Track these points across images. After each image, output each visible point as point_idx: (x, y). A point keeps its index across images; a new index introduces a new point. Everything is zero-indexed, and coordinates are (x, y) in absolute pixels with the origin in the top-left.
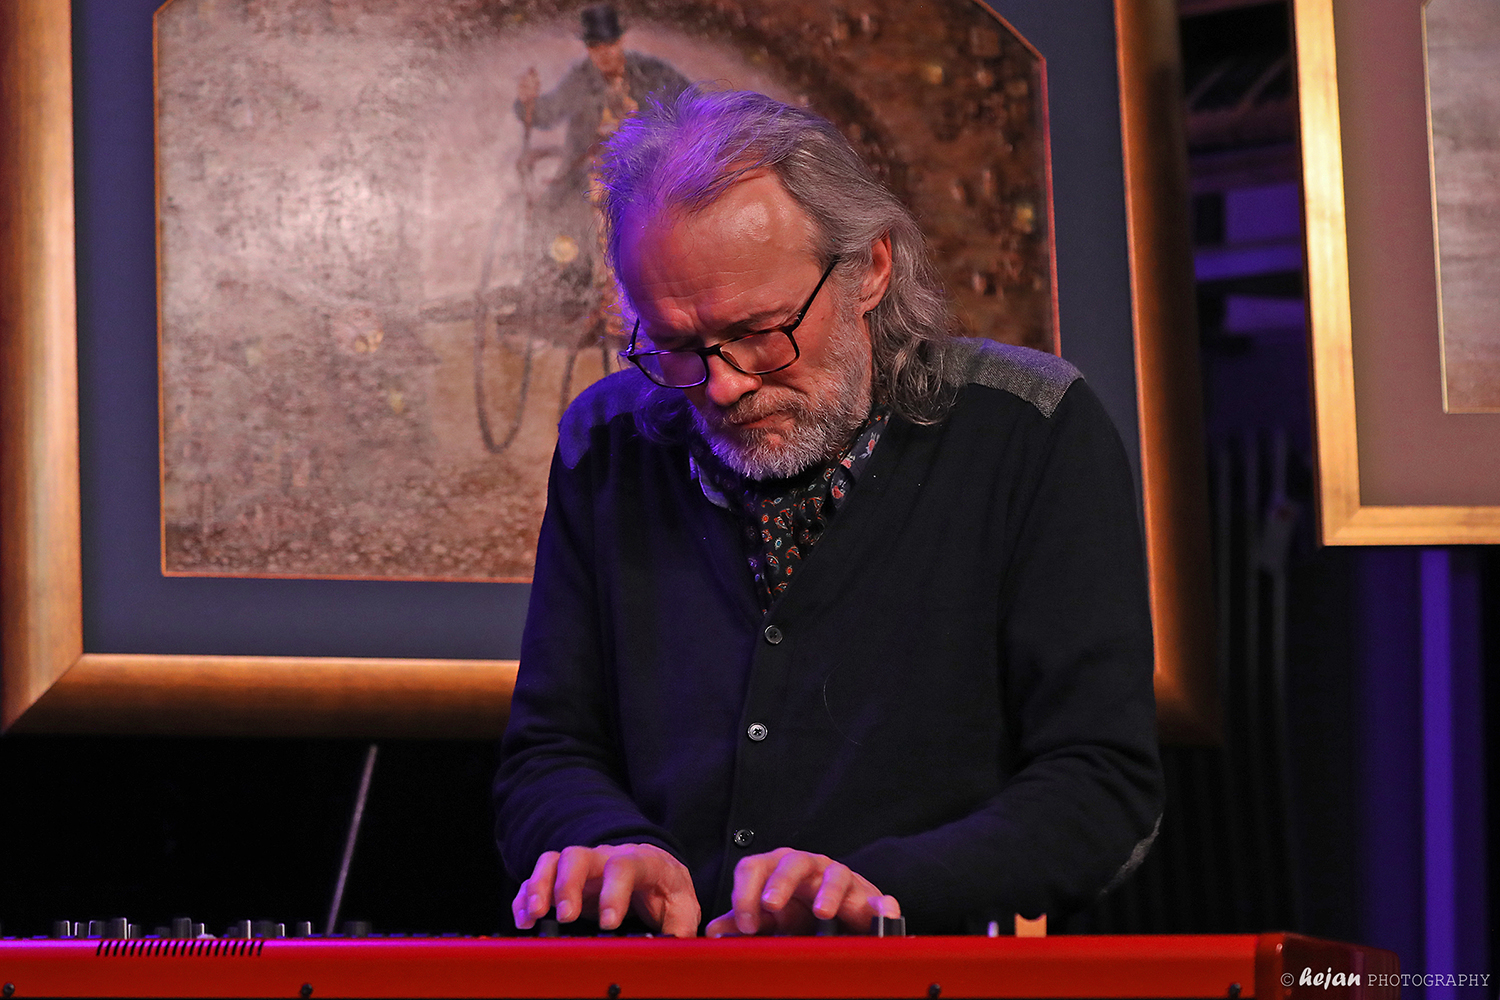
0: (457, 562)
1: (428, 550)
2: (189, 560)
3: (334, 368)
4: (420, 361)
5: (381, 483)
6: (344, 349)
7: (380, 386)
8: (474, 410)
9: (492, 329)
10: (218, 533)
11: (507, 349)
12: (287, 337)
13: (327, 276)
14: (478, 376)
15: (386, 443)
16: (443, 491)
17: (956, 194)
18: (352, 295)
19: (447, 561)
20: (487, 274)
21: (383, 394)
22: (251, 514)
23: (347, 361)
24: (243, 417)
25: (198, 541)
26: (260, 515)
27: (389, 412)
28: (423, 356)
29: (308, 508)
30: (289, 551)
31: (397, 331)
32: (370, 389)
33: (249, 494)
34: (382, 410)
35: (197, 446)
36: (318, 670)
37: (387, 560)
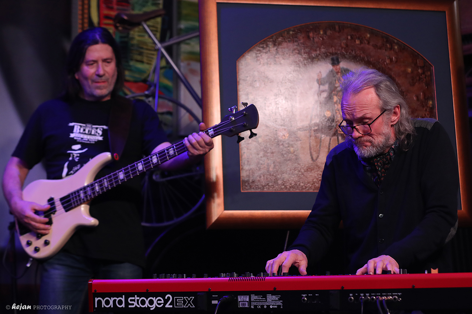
0: (306, 187)
1: (299, 185)
2: (247, 188)
3: (278, 143)
4: (297, 141)
5: (289, 169)
6: (280, 138)
7: (288, 147)
8: (309, 152)
9: (313, 133)
10: (253, 182)
11: (316, 137)
12: (267, 135)
13: (276, 121)
14: (310, 144)
15: (290, 160)
16: (303, 171)
17: (415, 98)
18: (281, 125)
19: (304, 187)
20: (311, 120)
21: (289, 148)
22: (260, 177)
23: (281, 141)
24: (258, 154)
25: (249, 184)
26: (262, 177)
27: (291, 153)
28: (297, 139)
29: (273, 175)
30: (269, 185)
31: (291, 133)
32: (286, 147)
33: (260, 172)
34: (289, 152)
35: (248, 161)
36: (276, 213)
37: (290, 187)
